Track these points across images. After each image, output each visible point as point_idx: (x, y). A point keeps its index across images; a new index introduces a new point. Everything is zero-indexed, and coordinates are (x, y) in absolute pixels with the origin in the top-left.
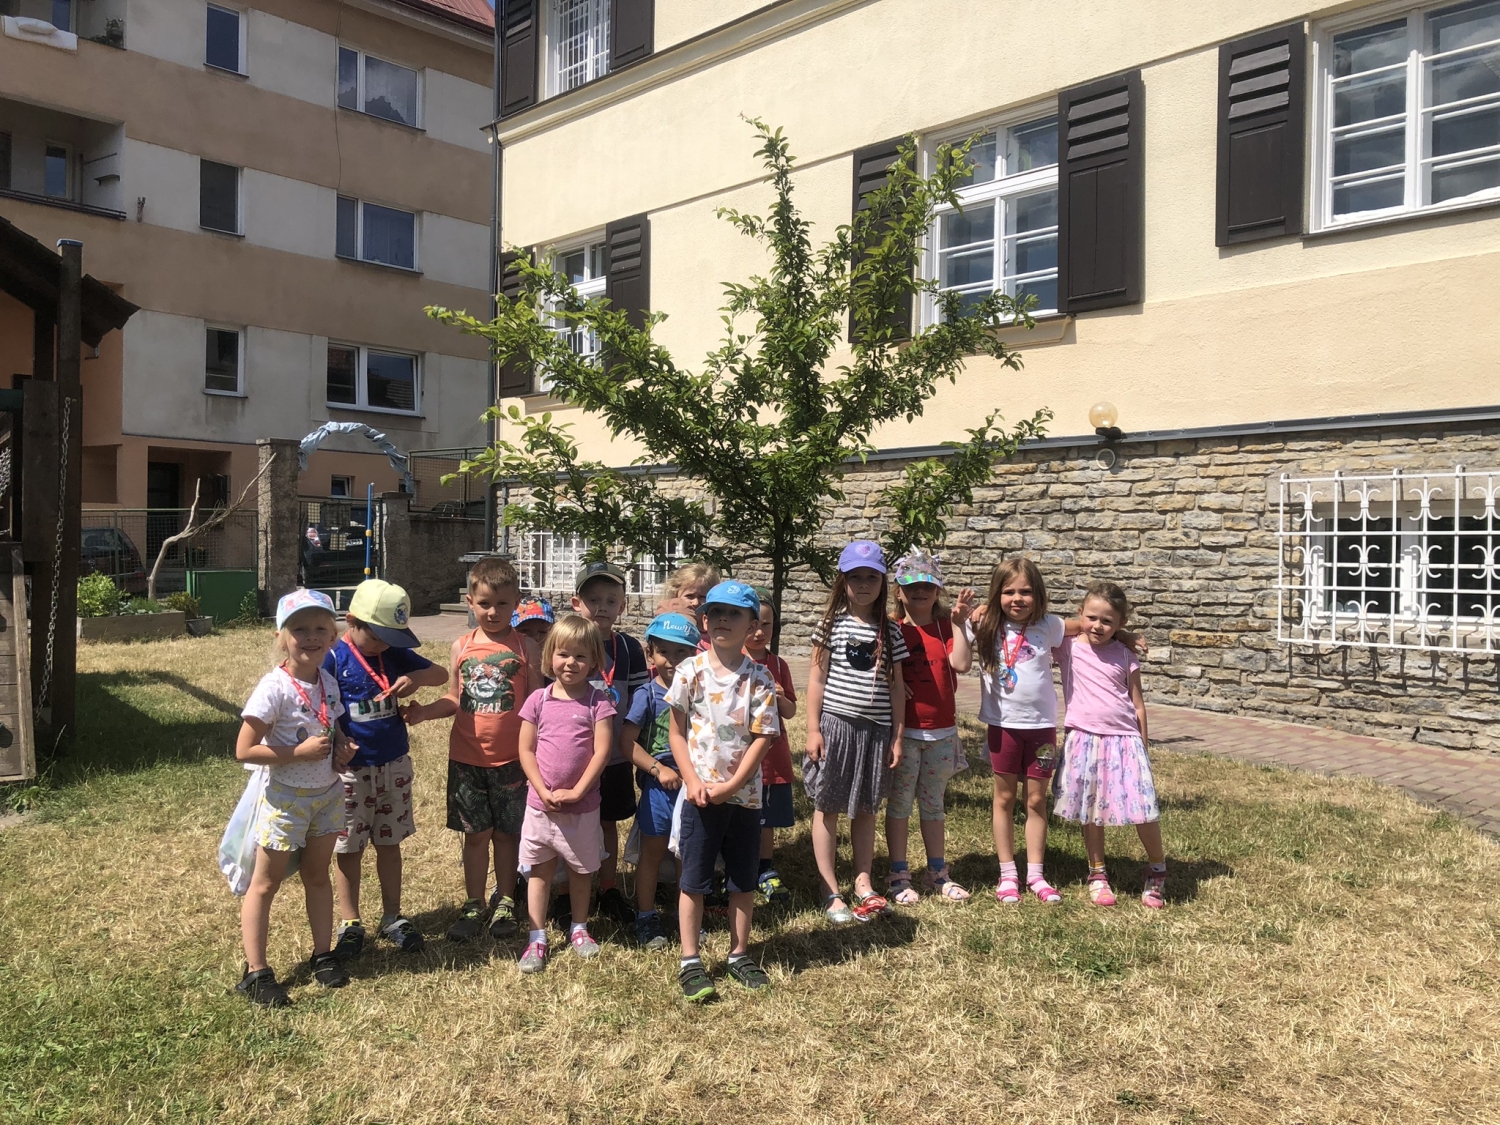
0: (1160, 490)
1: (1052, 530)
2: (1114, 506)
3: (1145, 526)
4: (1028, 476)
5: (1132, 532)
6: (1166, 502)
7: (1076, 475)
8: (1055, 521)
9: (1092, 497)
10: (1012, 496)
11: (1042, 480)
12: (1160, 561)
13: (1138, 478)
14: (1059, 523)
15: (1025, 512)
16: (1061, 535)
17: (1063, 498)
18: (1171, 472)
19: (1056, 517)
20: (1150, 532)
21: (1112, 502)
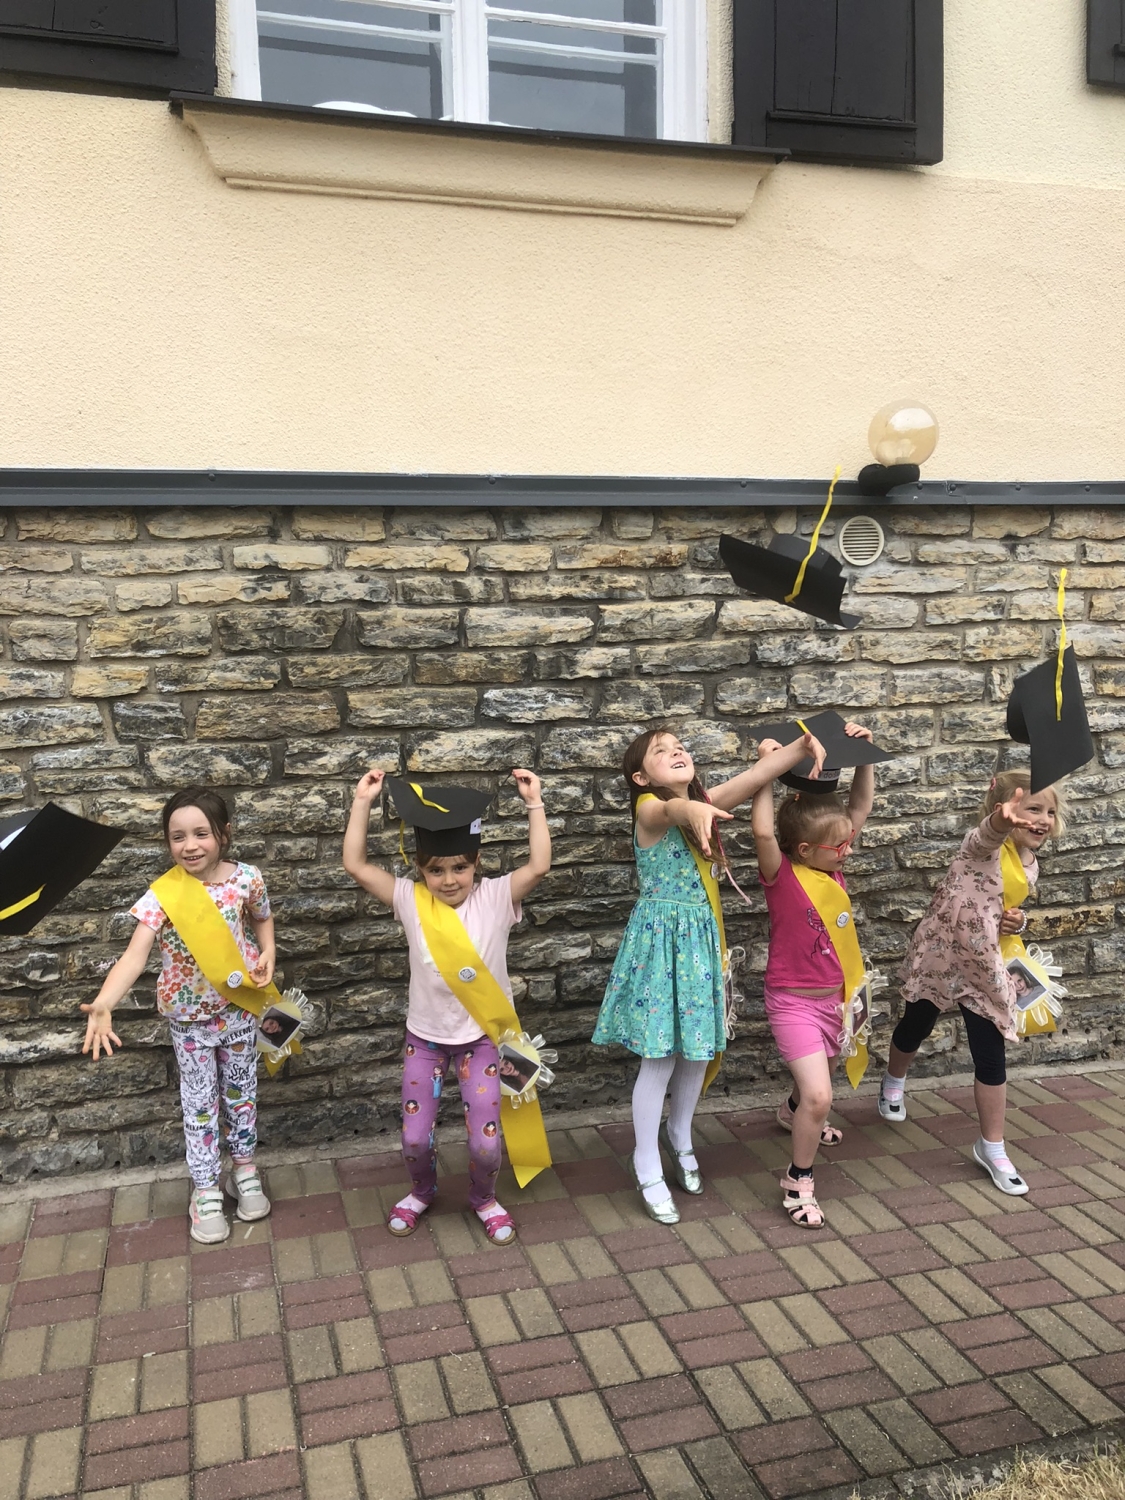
0: (977, 617)
1: (732, 715)
2: (881, 652)
3: (948, 696)
4: (662, 580)
5: (916, 713)
6: (989, 643)
8: (738, 694)
10: (622, 629)
11: (704, 588)
12: (976, 772)
13: (932, 588)
14: (749, 697)
15: (662, 671)
16: (754, 726)
17: (758, 634)
18: (1000, 576)
19: (738, 681)
20: (957, 710)
21: (875, 643)
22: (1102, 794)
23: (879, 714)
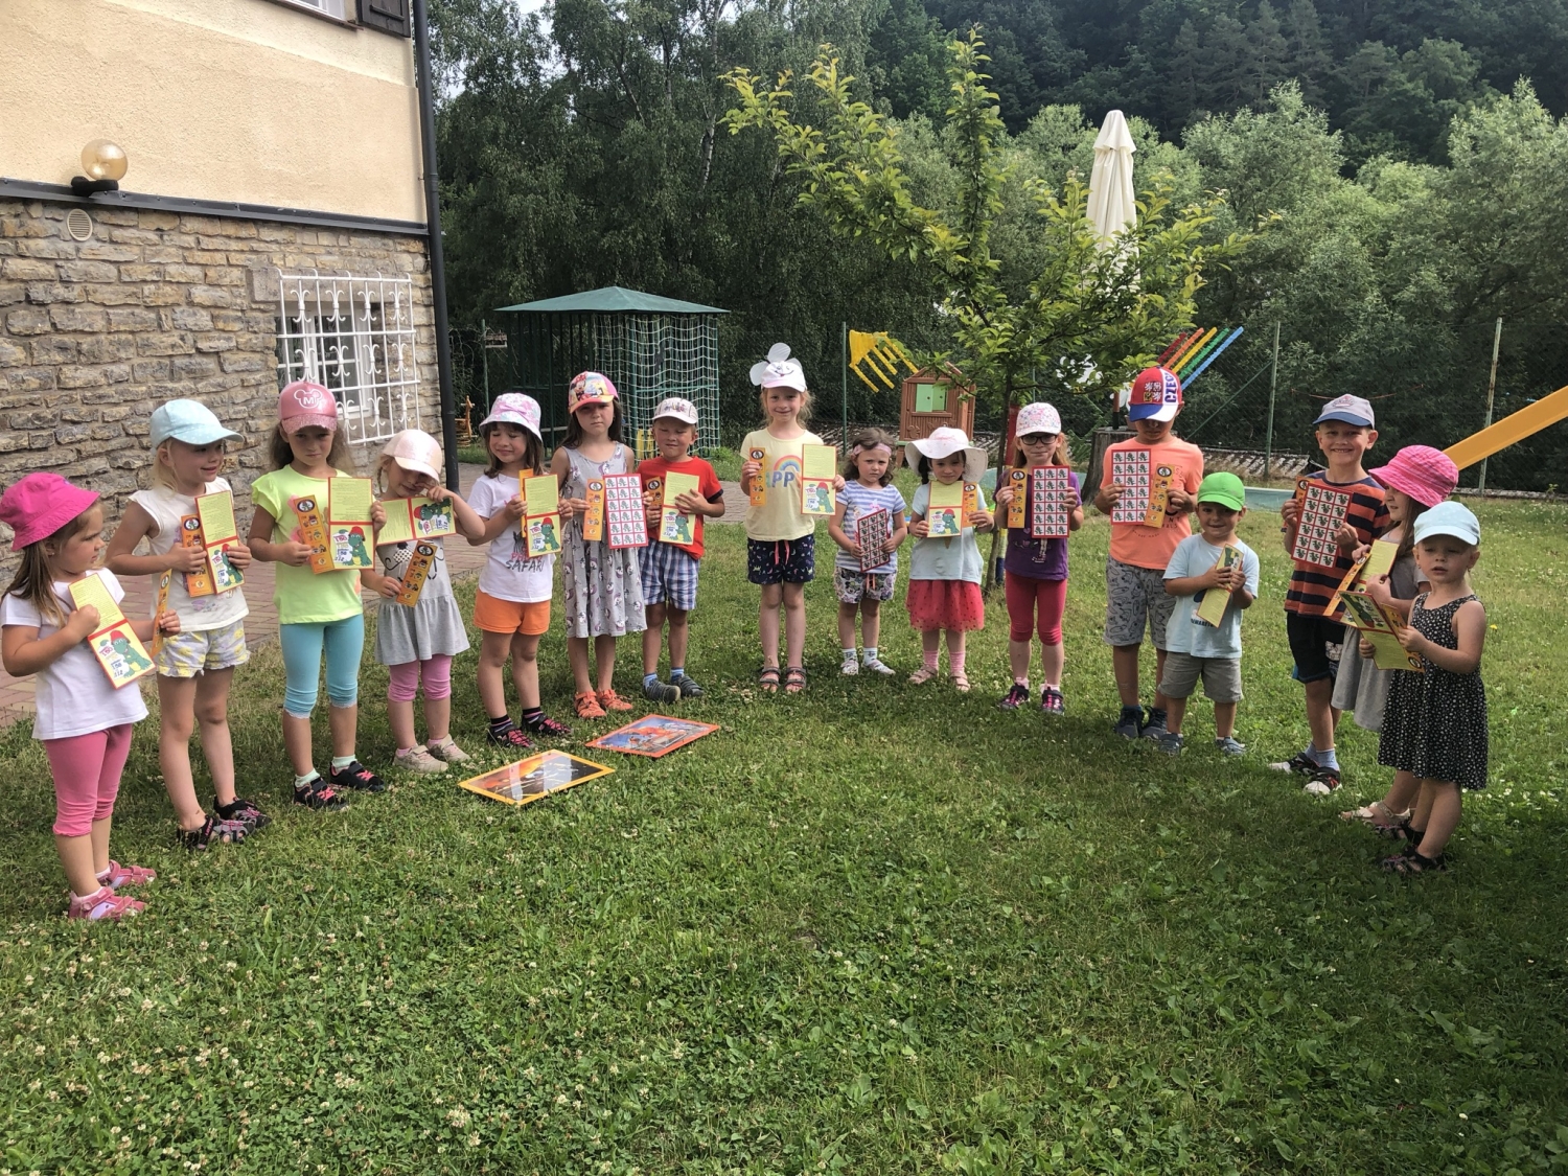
0: (149, 278)
1: (19, 335)
2: (99, 297)
3: (139, 327)
5: (123, 337)
6: (156, 295)
7: (41, 245)
8: (22, 320)
9: (66, 283)
13: (122, 258)
14: (28, 323)
16: (34, 342)
17: (28, 282)
18: (157, 253)
19: (21, 312)
20: (145, 335)
21: (95, 292)
22: (226, 389)
23: (102, 337)
